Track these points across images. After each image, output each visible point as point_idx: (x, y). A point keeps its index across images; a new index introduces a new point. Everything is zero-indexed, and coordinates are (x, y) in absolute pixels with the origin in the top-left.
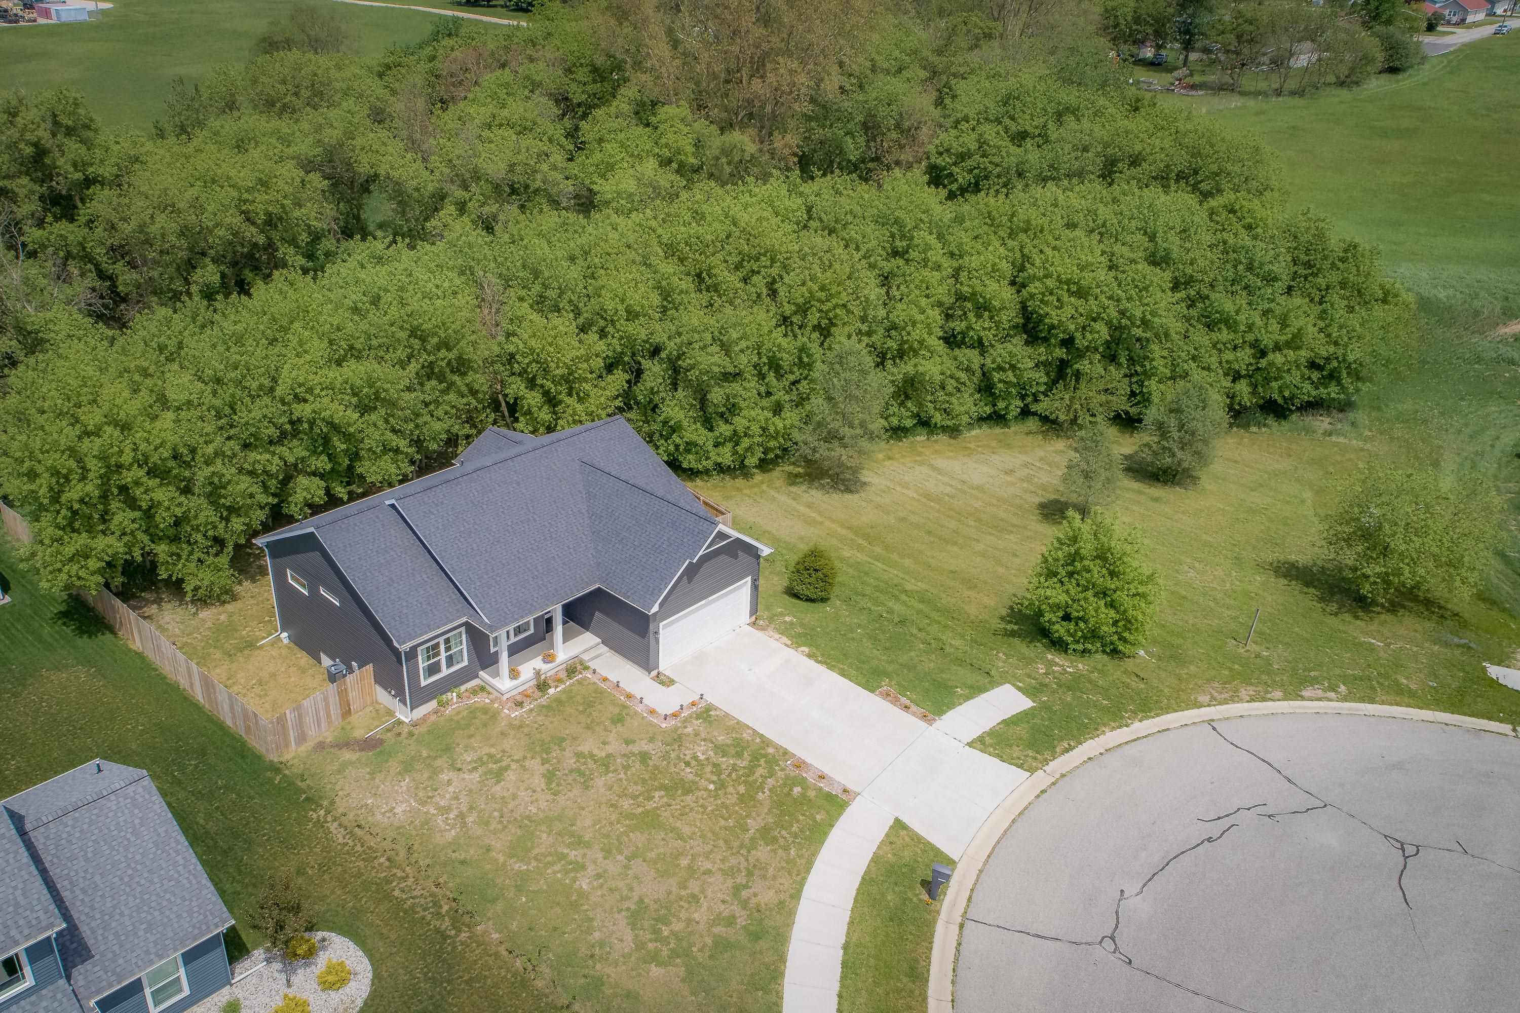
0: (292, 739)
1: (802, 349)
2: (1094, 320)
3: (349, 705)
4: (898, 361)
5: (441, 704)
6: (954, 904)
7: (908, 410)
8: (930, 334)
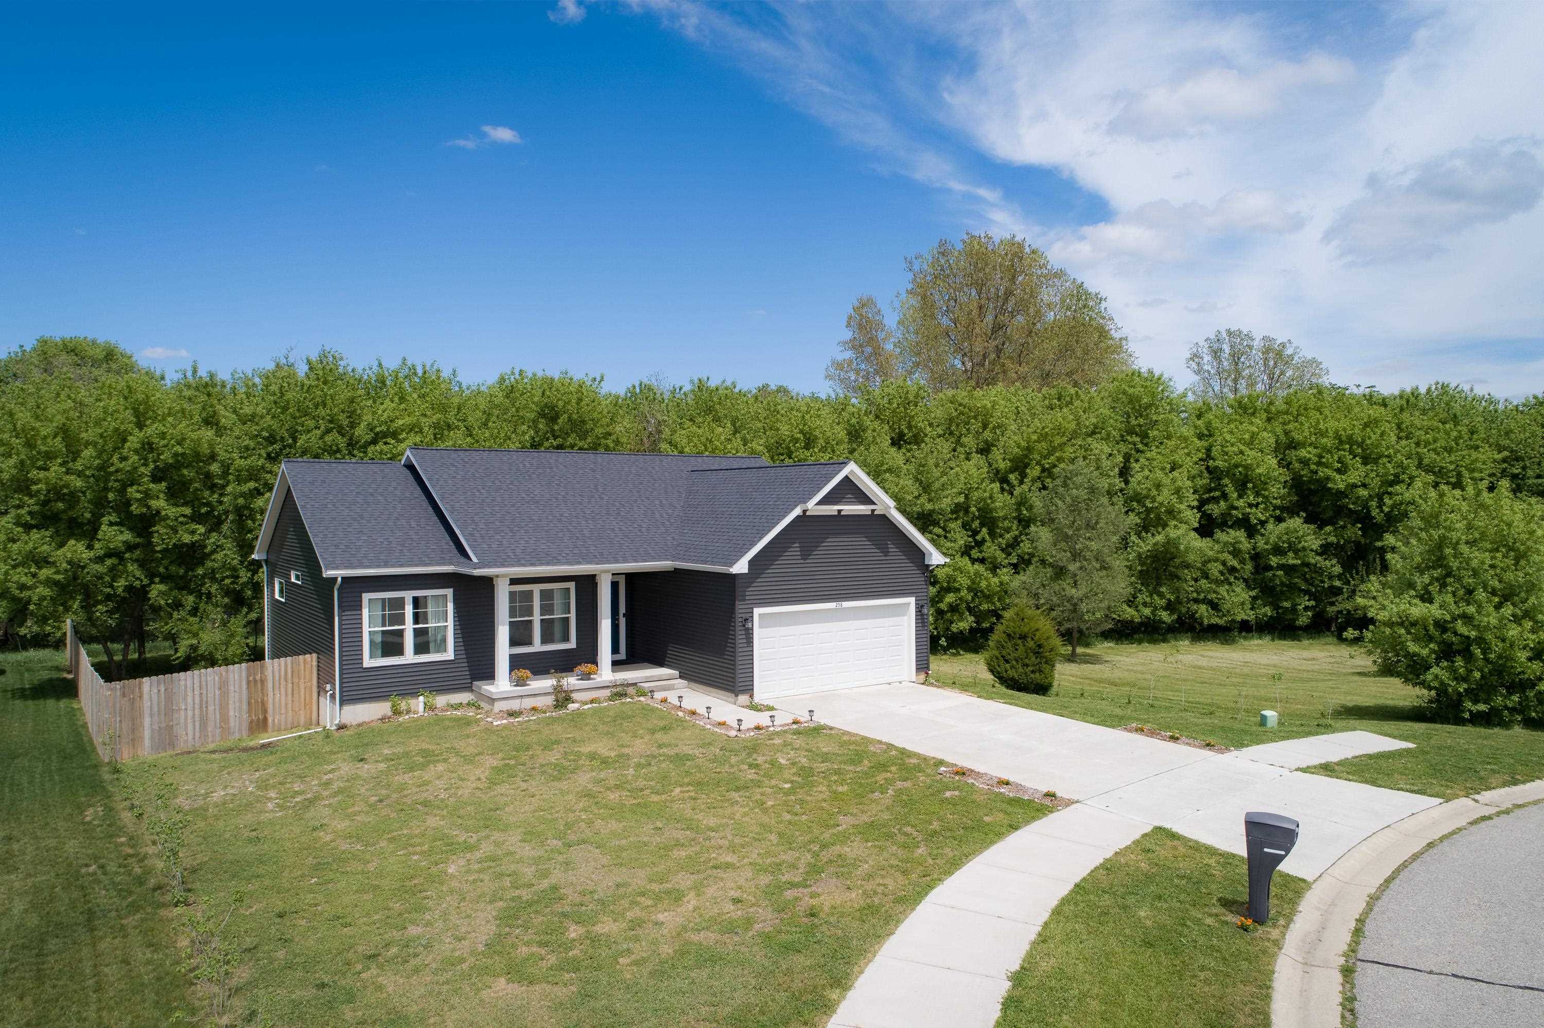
0: (147, 734)
1: (1022, 503)
2: (1392, 484)
3: (265, 711)
4: (1144, 534)
5: (397, 712)
6: (1315, 941)
7: (1161, 595)
8: (1181, 499)
